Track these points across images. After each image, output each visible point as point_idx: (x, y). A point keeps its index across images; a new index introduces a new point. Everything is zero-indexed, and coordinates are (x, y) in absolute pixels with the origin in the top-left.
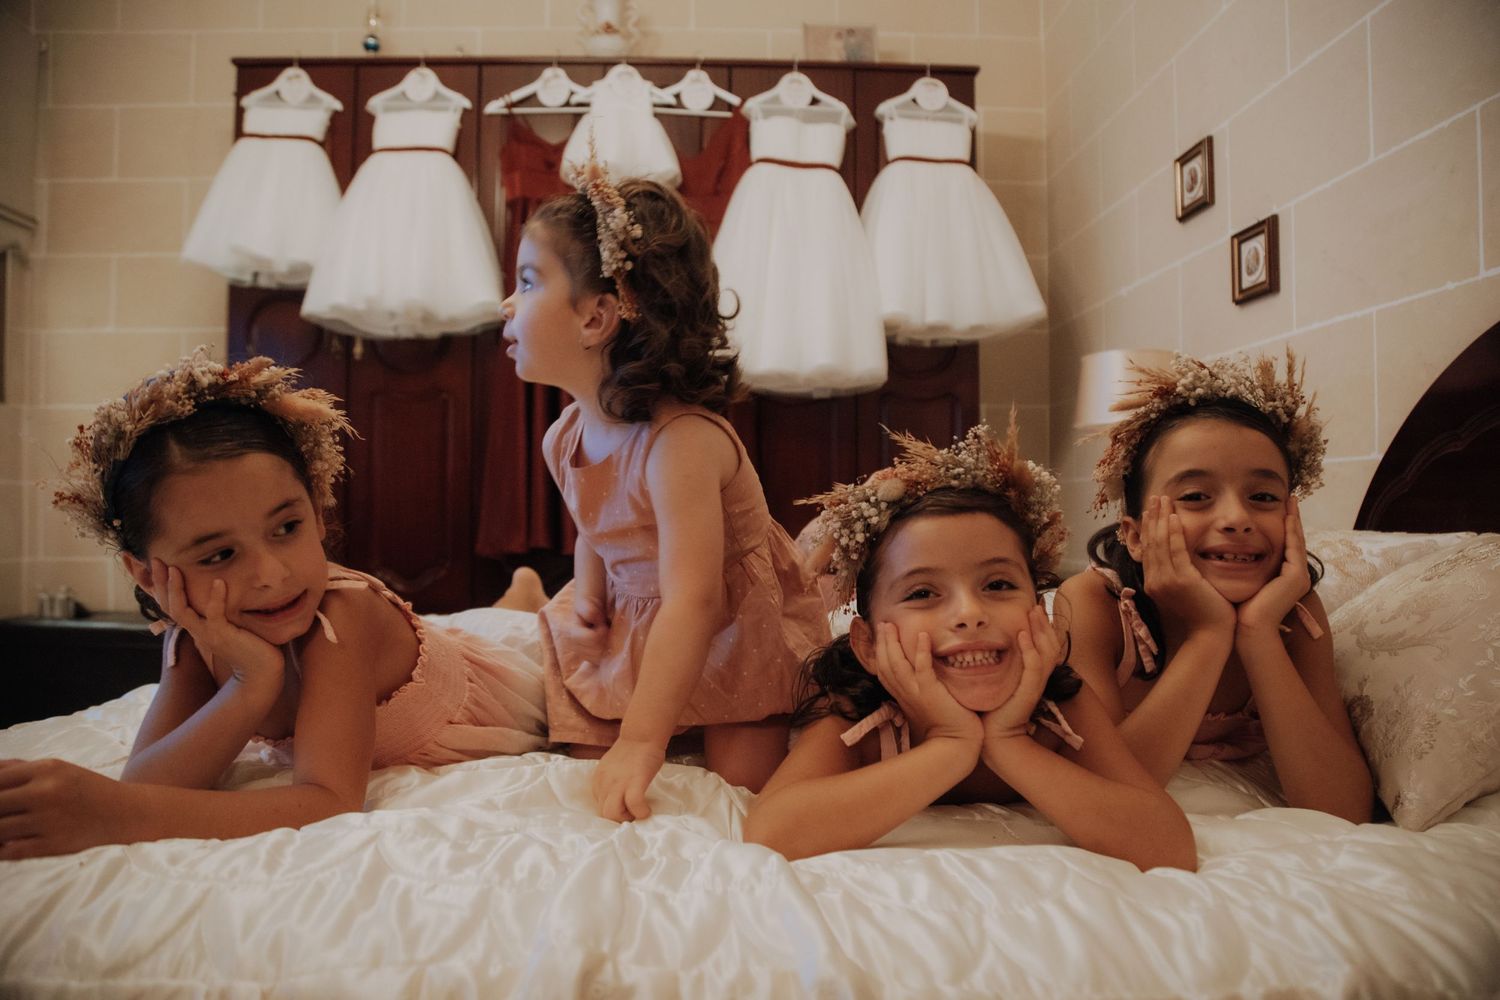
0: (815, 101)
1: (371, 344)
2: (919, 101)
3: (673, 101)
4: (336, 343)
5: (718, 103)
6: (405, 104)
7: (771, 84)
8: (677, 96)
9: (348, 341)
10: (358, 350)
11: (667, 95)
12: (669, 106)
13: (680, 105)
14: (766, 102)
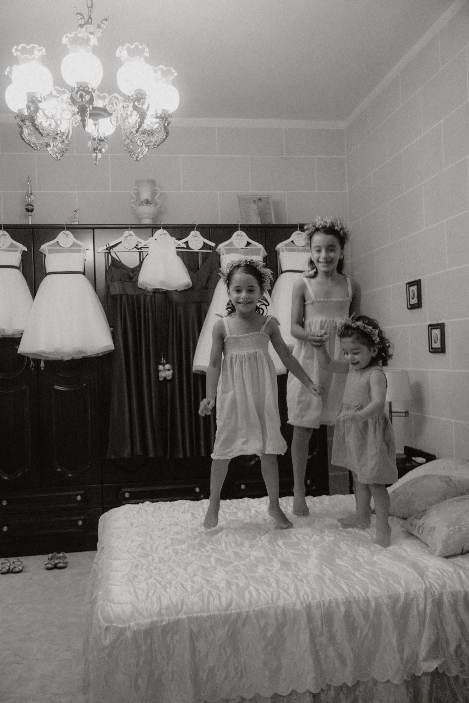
0: (248, 244)
1: (47, 362)
2: (294, 242)
3: (185, 246)
4: (32, 364)
5: (205, 246)
6: (59, 249)
7: (229, 237)
8: (186, 243)
9: (37, 362)
10: (42, 364)
11: (181, 243)
12: (183, 248)
13: (188, 247)
14: (226, 246)
